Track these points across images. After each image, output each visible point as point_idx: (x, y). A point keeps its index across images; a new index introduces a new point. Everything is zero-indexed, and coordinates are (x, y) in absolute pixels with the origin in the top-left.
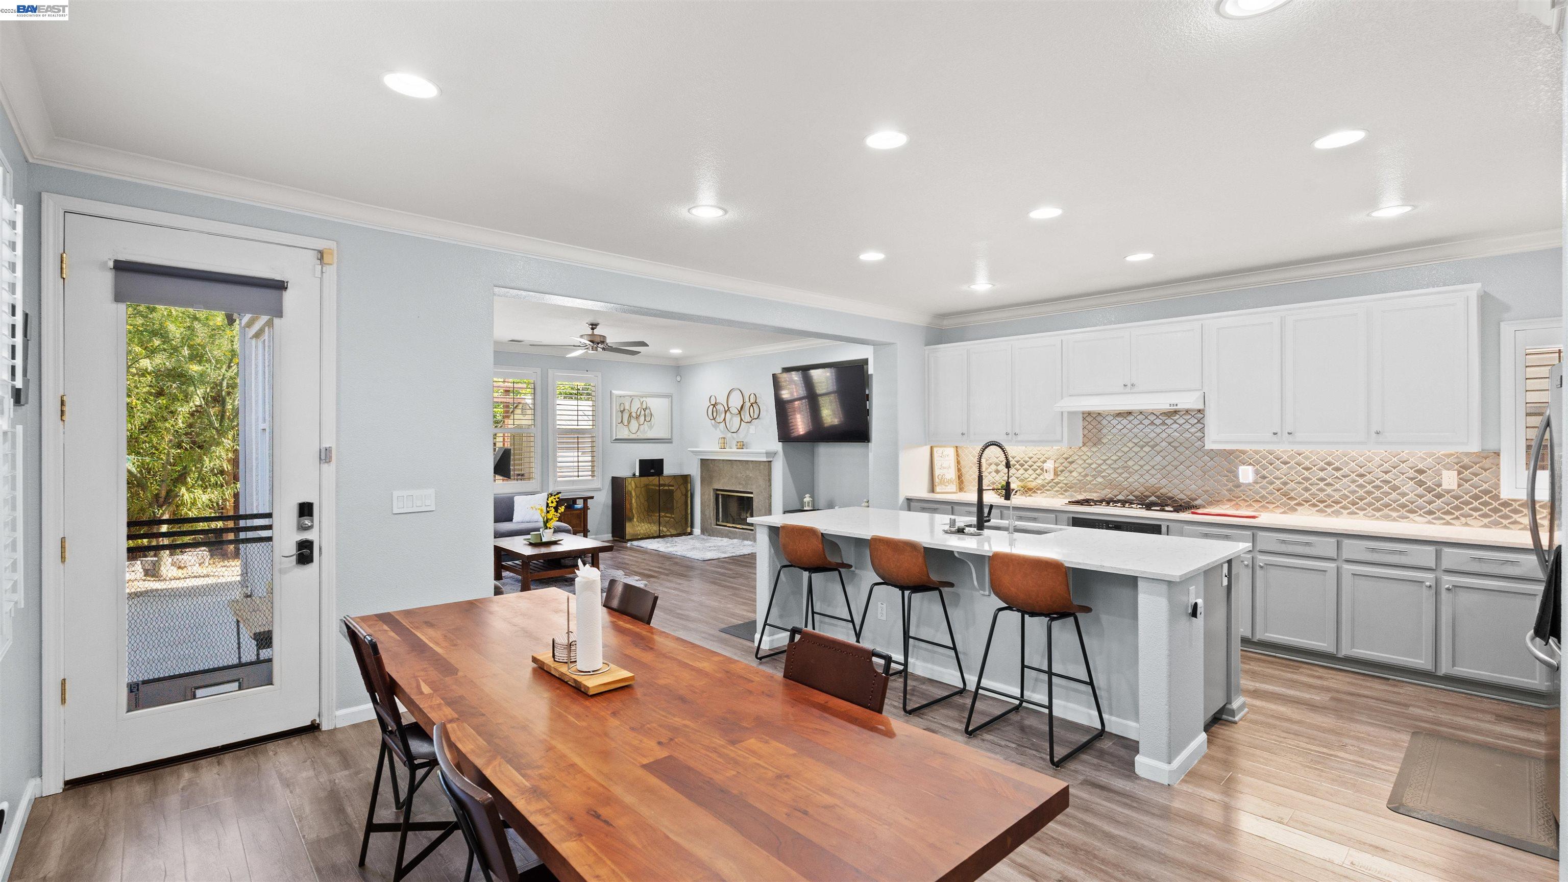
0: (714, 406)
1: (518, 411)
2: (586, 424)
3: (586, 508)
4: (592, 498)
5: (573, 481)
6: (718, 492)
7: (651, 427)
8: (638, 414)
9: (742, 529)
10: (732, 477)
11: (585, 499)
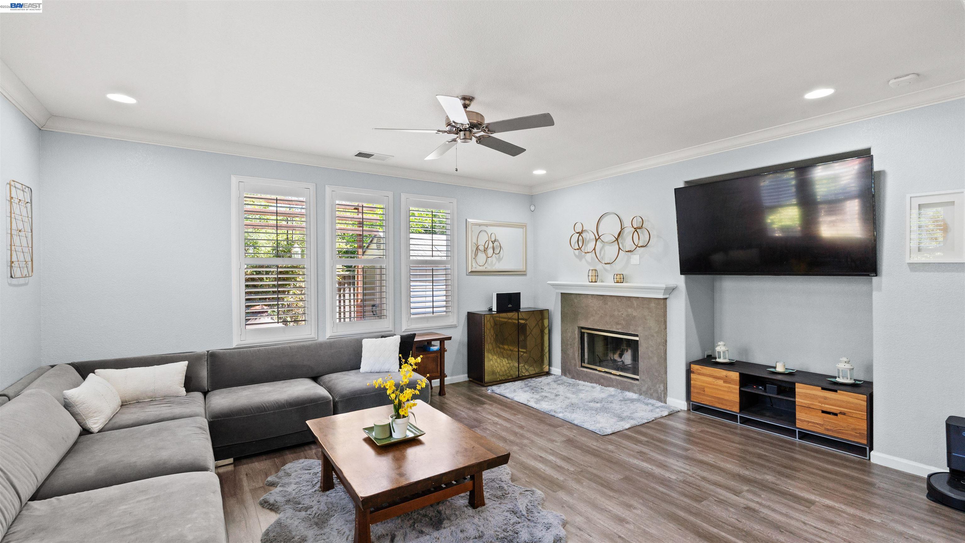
0: (580, 234)
1: (374, 246)
2: (440, 255)
3: (442, 350)
4: (449, 338)
5: (428, 318)
6: (583, 331)
7: (499, 259)
8: (486, 246)
9: (620, 376)
10: (606, 315)
11: (442, 341)
